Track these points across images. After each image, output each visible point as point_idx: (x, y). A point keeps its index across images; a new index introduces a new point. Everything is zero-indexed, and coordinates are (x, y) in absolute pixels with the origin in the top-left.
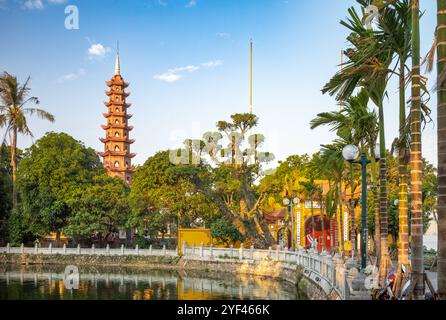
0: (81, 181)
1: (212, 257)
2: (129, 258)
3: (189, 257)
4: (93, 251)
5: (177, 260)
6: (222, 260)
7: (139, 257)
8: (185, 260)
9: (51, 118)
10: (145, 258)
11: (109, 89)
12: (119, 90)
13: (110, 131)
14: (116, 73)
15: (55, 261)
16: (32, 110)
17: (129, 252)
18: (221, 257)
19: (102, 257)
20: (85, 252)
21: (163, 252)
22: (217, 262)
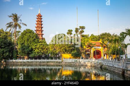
0: (36, 42)
1: (72, 61)
2: (48, 62)
3: (66, 61)
4: (38, 60)
5: (62, 62)
6: (75, 62)
7: (51, 61)
8: (64, 62)
9: (26, 25)
10: (52, 62)
11: (37, 17)
12: (40, 17)
13: (38, 28)
14: (39, 13)
15: (27, 63)
16: (20, 23)
17: (48, 60)
18: (75, 61)
19: (40, 62)
20: (35, 60)
21: (58, 60)
22: (74, 63)
